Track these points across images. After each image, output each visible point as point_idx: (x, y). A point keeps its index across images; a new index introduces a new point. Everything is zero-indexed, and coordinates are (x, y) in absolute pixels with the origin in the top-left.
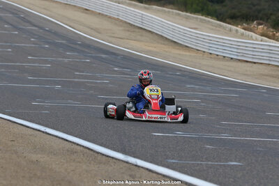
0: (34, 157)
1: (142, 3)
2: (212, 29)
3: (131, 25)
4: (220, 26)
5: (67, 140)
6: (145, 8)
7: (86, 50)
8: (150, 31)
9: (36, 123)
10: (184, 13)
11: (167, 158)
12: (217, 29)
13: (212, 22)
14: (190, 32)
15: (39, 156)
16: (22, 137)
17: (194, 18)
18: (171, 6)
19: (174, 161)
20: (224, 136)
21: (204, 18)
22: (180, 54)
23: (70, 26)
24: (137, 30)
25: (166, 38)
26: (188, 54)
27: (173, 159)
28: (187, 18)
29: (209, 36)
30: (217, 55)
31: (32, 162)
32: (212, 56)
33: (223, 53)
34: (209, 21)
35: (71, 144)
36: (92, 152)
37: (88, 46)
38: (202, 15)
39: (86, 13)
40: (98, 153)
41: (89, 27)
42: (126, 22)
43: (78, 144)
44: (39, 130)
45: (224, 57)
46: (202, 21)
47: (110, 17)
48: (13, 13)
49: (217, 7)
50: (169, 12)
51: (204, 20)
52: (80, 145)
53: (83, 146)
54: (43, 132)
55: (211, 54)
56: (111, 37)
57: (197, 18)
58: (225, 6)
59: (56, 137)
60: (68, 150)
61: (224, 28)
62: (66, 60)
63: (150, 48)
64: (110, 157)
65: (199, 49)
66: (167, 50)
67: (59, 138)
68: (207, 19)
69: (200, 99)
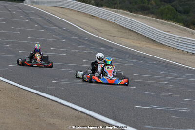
0: (52, 121)
1: (131, 12)
2: (180, 32)
3: (123, 27)
4: (186, 30)
5: (75, 109)
6: (134, 16)
7: (92, 45)
8: (136, 32)
9: (54, 96)
10: (161, 20)
11: (144, 125)
12: (184, 32)
13: (180, 27)
14: (164, 34)
15: (55, 120)
16: (44, 106)
17: (167, 24)
18: (152, 15)
19: (149, 127)
20: (185, 110)
21: (174, 24)
22: (157, 49)
23: (81, 27)
24: (127, 31)
25: (148, 38)
26: (162, 49)
27: (149, 125)
28: (163, 24)
29: (177, 37)
30: (183, 51)
31: (50, 124)
32: (179, 51)
33: (187, 49)
34: (178, 27)
35: (78, 112)
36: (92, 119)
37: (93, 42)
38: (173, 22)
39: (92, 18)
40: (96, 119)
41: (93, 28)
42: (120, 25)
43: (83, 113)
44: (56, 102)
45: (188, 52)
46: (173, 26)
47: (109, 22)
48: (41, 17)
49: (184, 16)
50: (150, 19)
51: (175, 26)
52: (85, 113)
53: (86, 114)
54: (59, 103)
55: (178, 49)
56: (109, 35)
57: (170, 24)
58: (190, 16)
59: (68, 106)
60: (76, 117)
61: (188, 32)
62: (77, 51)
63: (136, 44)
64: (105, 122)
65: (170, 46)
66: (148, 46)
67: (70, 107)
68: (176, 25)
69: (170, 82)
